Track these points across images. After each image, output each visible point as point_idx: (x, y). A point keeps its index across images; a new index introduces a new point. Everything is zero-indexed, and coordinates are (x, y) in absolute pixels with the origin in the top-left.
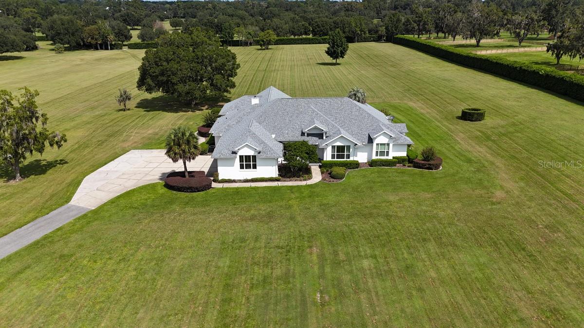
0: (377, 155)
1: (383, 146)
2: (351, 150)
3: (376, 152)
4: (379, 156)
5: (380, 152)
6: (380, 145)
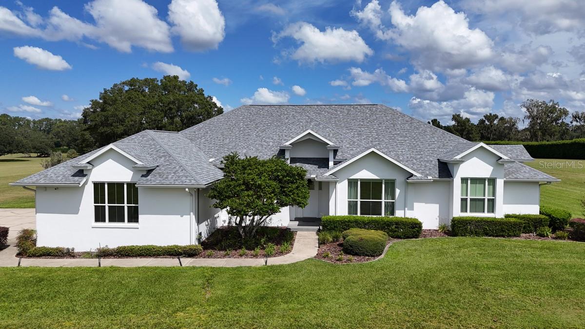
0: (464, 209)
1: (479, 186)
2: (398, 191)
3: (462, 199)
4: (471, 211)
5: (471, 200)
6: (471, 183)
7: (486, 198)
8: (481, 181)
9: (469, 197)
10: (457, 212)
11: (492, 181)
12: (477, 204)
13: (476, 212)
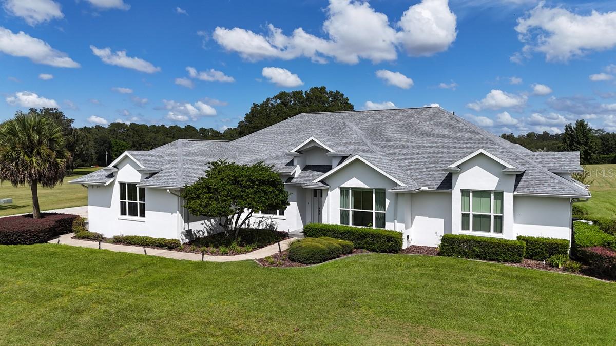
0: (465, 226)
1: (484, 200)
2: (387, 202)
3: (463, 215)
4: (474, 229)
5: (474, 216)
6: (473, 196)
7: (492, 214)
8: (485, 194)
9: (471, 213)
10: (457, 230)
11: (499, 195)
12: (482, 221)
13: (481, 230)
